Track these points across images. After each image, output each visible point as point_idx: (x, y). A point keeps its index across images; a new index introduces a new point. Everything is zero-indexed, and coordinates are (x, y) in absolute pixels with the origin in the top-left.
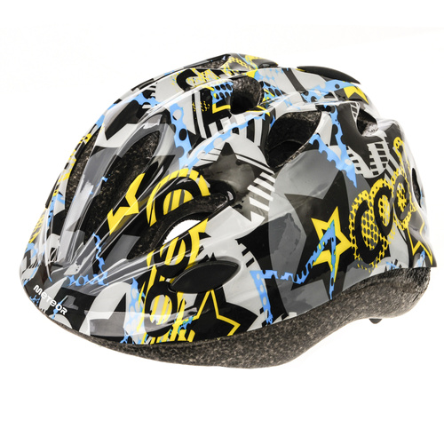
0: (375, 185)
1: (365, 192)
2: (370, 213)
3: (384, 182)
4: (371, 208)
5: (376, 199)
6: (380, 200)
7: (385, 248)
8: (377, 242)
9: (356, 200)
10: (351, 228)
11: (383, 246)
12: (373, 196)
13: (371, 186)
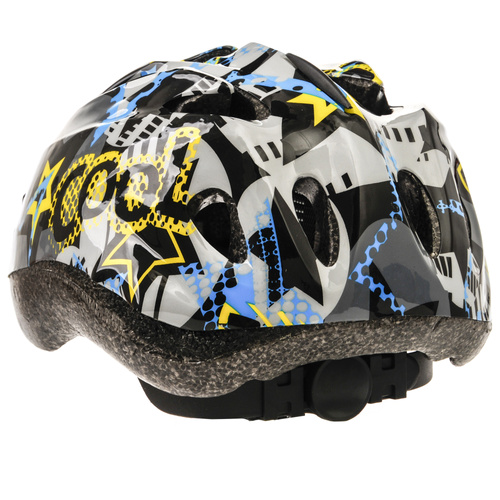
0: (107, 154)
1: (92, 155)
2: (80, 180)
3: (118, 157)
4: (85, 176)
5: (96, 170)
6: (98, 173)
7: (76, 234)
8: (71, 219)
9: (80, 159)
10: (59, 188)
11: (75, 229)
12: (96, 164)
13: (103, 152)
